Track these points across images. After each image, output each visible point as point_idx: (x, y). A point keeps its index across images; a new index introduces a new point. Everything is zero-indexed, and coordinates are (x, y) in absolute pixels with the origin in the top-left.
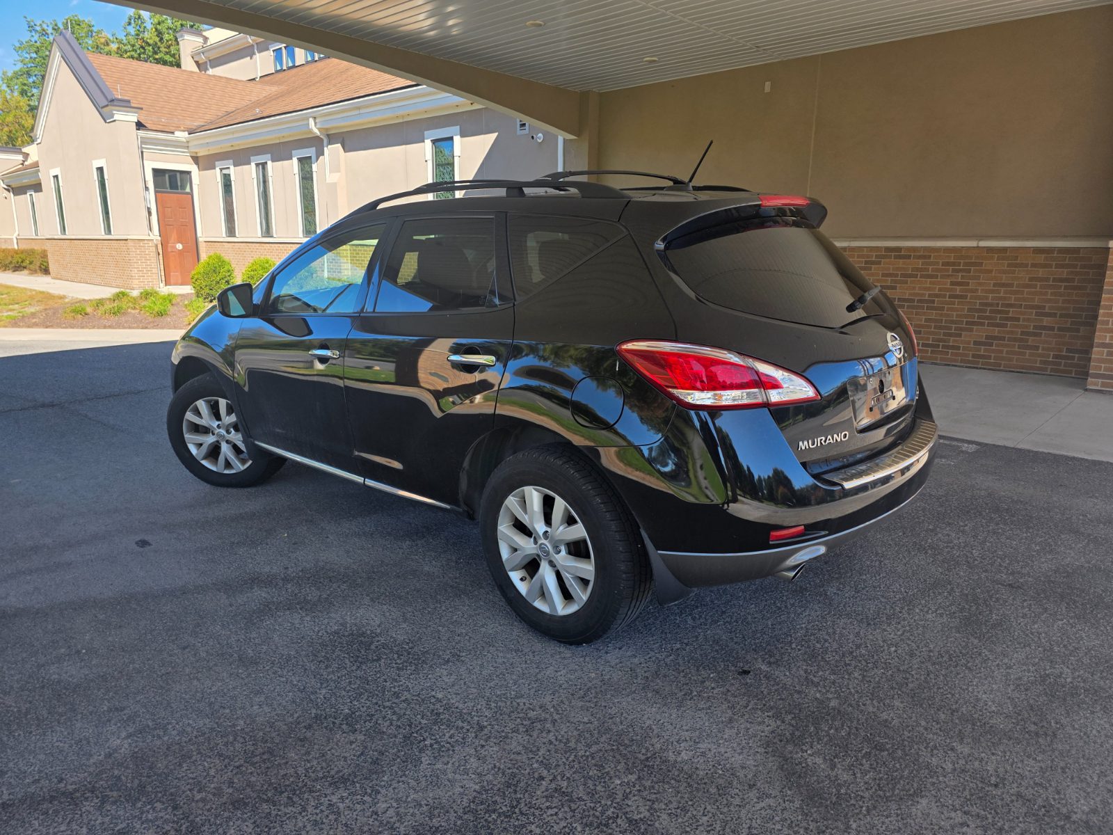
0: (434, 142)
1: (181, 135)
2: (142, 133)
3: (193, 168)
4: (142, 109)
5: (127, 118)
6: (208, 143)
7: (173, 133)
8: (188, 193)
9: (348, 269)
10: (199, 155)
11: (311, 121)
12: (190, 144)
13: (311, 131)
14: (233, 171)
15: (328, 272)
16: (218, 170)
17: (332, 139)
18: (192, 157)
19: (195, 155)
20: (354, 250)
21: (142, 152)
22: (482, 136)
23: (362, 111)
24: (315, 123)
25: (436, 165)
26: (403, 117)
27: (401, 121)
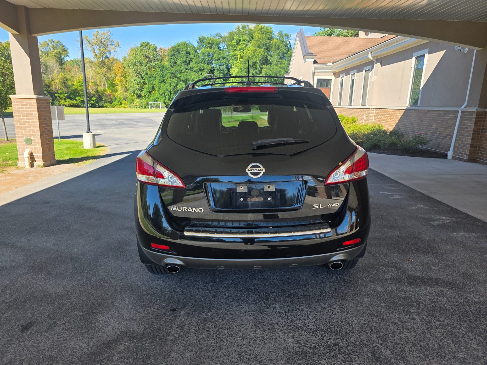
0: (416, 58)
1: (330, 65)
2: (316, 65)
3: (333, 78)
4: (316, 56)
5: (311, 60)
6: (338, 67)
7: (327, 64)
8: (329, 88)
9: (372, 120)
10: (336, 72)
11: (370, 54)
12: (333, 68)
13: (370, 59)
14: (345, 78)
15: (365, 120)
16: (340, 78)
17: (378, 60)
18: (333, 73)
19: (334, 72)
20: (377, 111)
21: (314, 73)
22: (438, 53)
23: (389, 47)
24: (371, 55)
25: (416, 70)
26: (406, 47)
27: (405, 49)
